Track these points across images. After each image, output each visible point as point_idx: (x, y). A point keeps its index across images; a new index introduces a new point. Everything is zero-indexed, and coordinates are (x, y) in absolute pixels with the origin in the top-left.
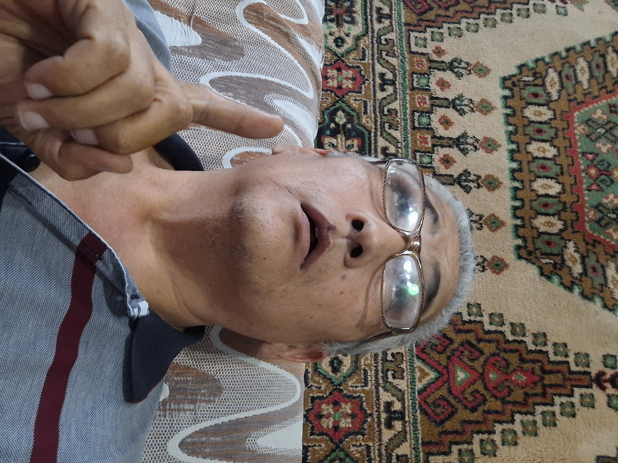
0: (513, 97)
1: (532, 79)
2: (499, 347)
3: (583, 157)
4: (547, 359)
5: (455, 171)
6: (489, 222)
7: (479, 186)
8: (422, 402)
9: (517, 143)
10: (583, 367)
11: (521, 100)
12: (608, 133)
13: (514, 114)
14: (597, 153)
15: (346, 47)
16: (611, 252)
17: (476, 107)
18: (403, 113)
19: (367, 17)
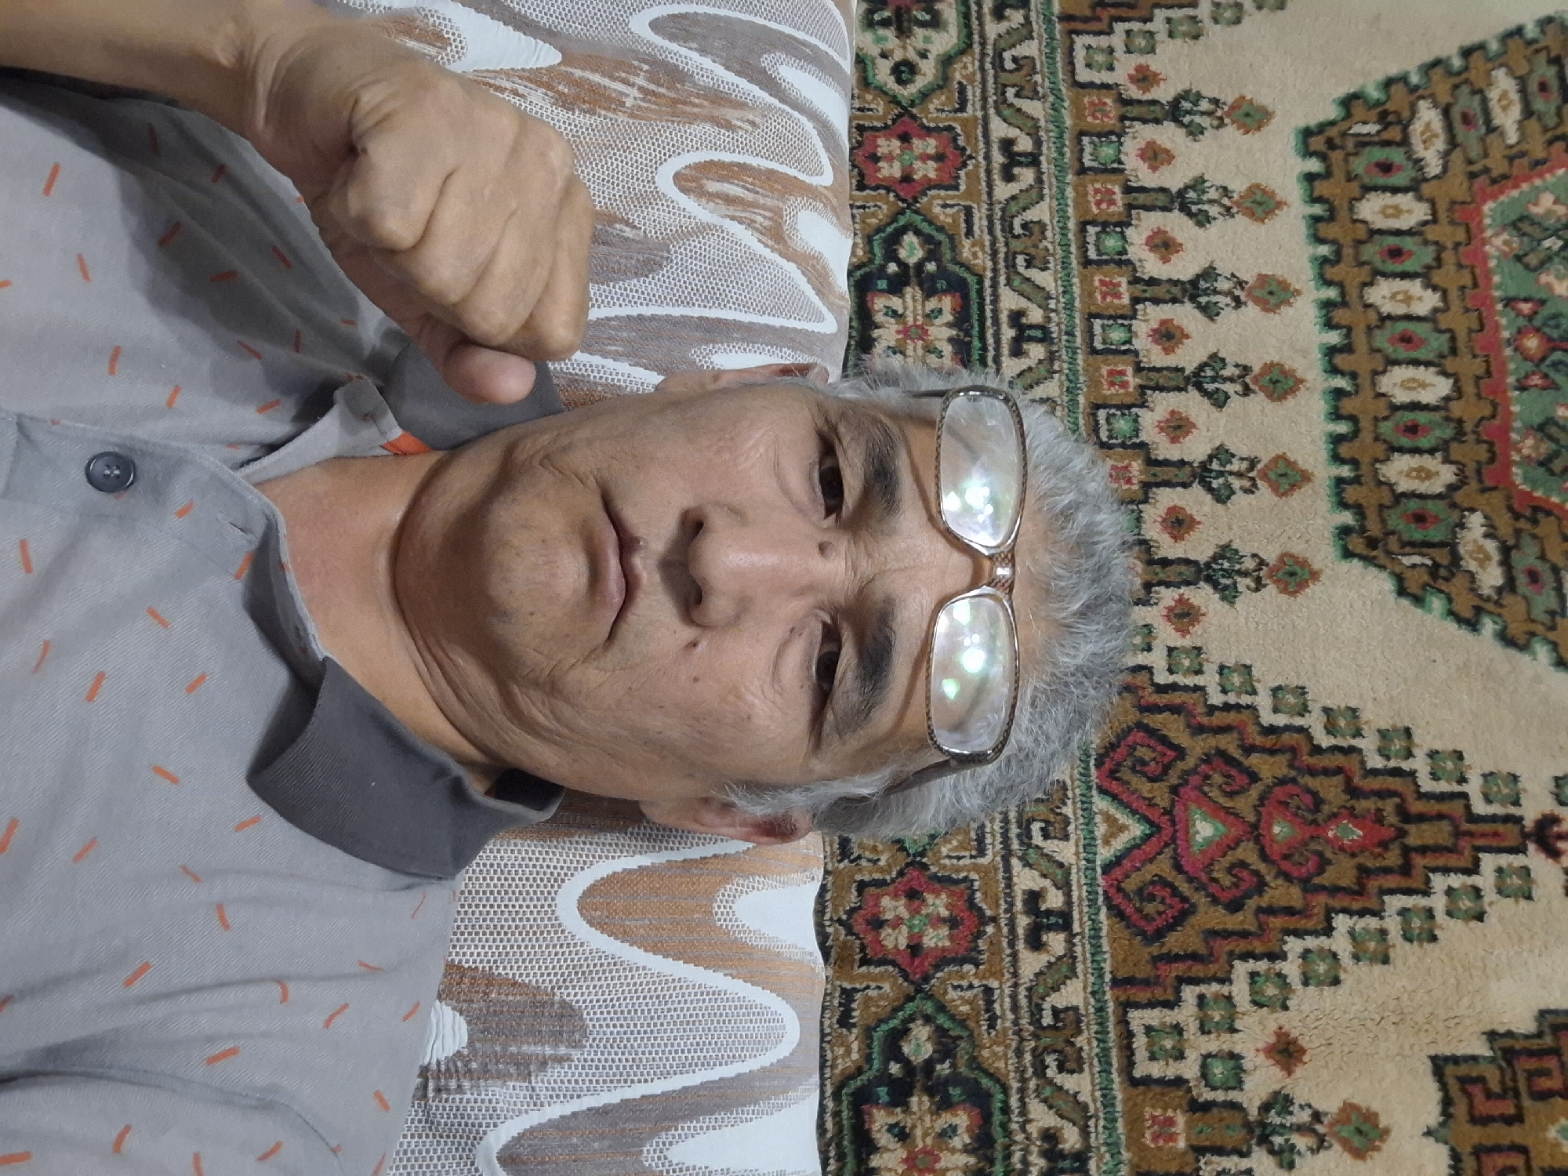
0: (1328, 174)
1: (1377, 127)
2: (1297, 764)
3: (1508, 309)
4: (1412, 788)
5: (1188, 357)
6: (1272, 476)
7: (1247, 391)
8: (1112, 891)
10: (1503, 804)
11: (1349, 180)
13: (1332, 217)
14: (1543, 297)
15: (920, 83)
17: (1237, 204)
18: (1058, 231)
19: (968, 8)
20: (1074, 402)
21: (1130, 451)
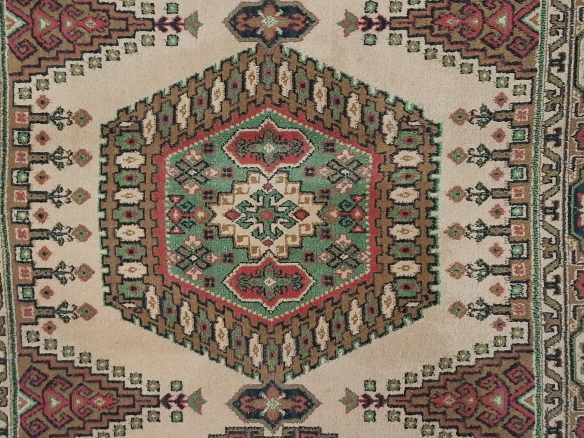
0: (429, 284)
1: (407, 305)
2: (467, 45)
3: (365, 228)
4: (427, 38)
5: (490, 203)
6: (462, 156)
7: (469, 190)
9: (428, 236)
11: (421, 282)
12: (337, 255)
13: (429, 265)
14: (351, 234)
16: (351, 137)
17: (465, 270)
18: (538, 255)
19: (571, 355)
20: (536, 182)
21: (515, 163)
